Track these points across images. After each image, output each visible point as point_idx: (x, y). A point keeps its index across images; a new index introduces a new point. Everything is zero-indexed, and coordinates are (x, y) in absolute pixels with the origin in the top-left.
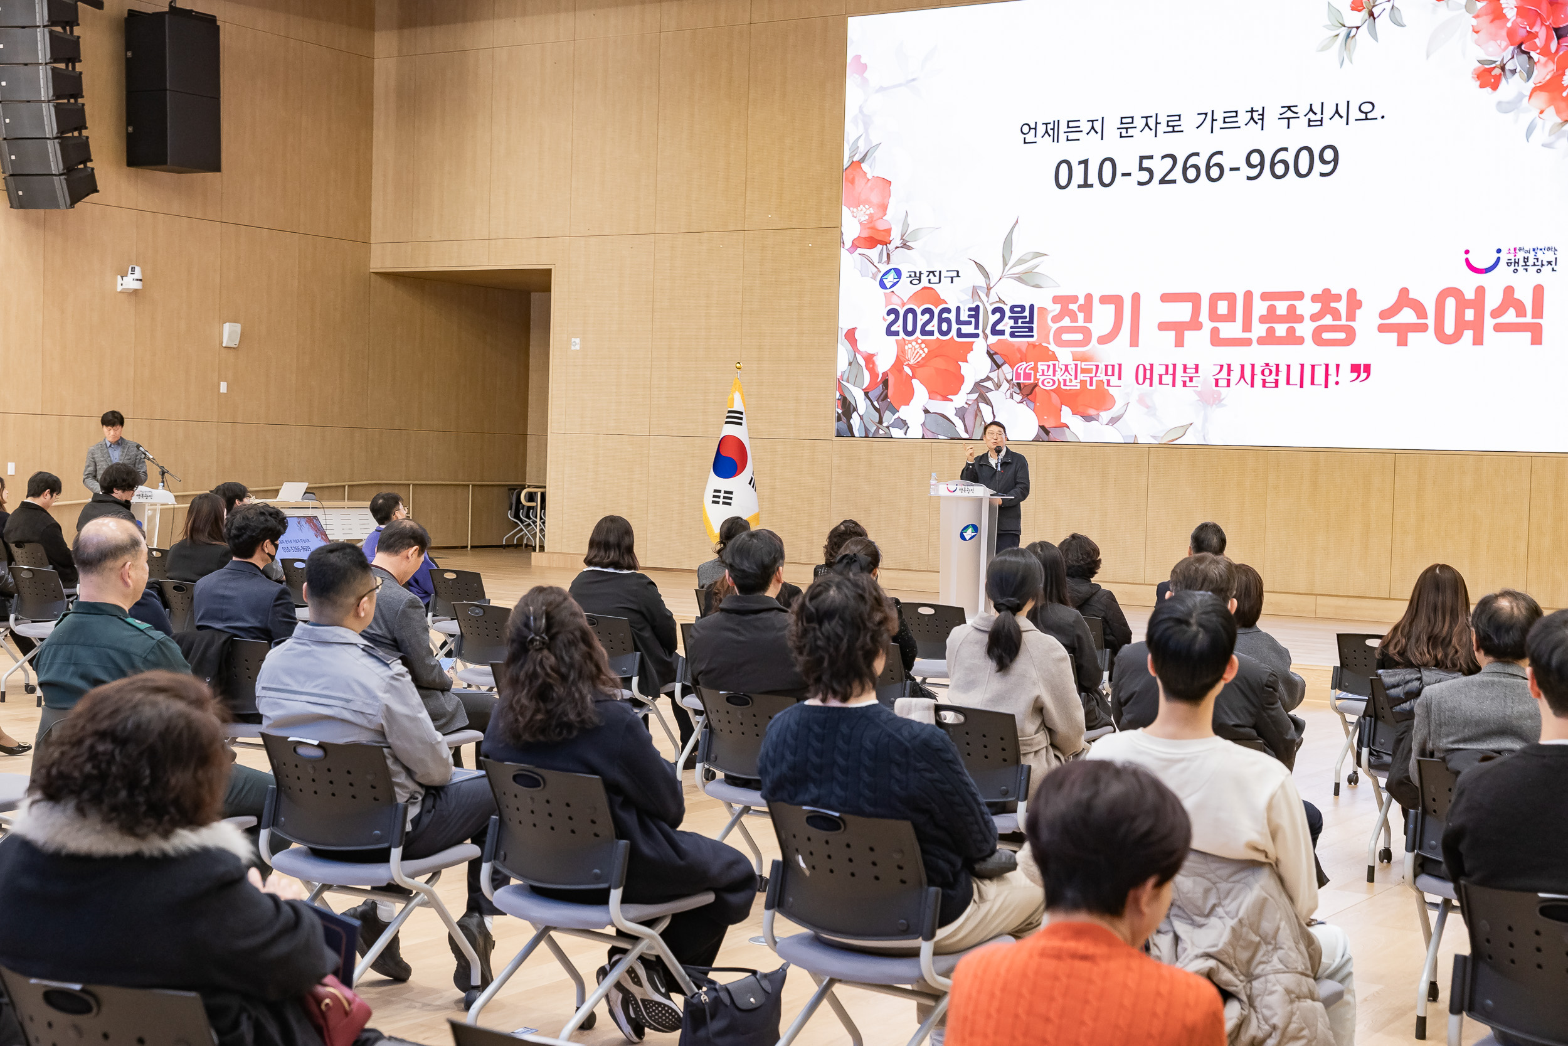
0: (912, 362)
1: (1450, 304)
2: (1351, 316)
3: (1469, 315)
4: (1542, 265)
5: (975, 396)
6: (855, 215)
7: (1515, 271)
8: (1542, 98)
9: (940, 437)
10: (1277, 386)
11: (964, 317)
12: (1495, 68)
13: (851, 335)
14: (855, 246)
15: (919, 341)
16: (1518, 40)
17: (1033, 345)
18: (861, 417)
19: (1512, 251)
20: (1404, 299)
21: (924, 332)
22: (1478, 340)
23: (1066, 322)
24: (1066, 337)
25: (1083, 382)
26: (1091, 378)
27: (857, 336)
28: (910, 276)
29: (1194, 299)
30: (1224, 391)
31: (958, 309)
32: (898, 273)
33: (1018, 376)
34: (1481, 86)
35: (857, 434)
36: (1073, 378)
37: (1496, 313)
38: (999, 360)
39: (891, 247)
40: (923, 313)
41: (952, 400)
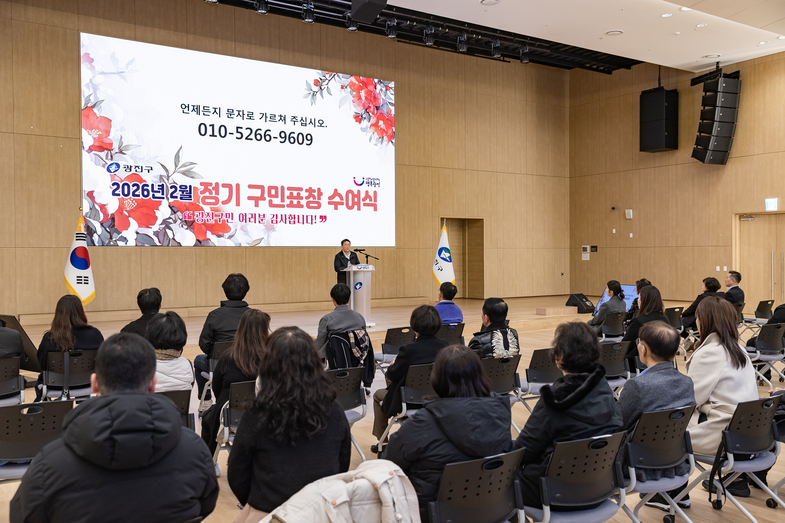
0: (128, 209)
1: (350, 195)
2: (319, 198)
3: (356, 200)
4: (376, 185)
5: (163, 226)
6: (90, 134)
7: (369, 186)
8: (373, 128)
9: (146, 245)
10: (294, 223)
11: (156, 189)
12: (360, 116)
13: (91, 195)
14: (91, 149)
15: (132, 199)
16: (366, 108)
17: (192, 204)
18: (99, 236)
19: (367, 179)
20: (336, 193)
21: (134, 195)
22: (359, 209)
23: (207, 194)
24: (207, 201)
25: (216, 221)
26: (220, 219)
27: (94, 195)
28: (125, 167)
29: (262, 187)
30: (275, 225)
31: (153, 185)
32: (118, 166)
33: (185, 217)
34: (356, 121)
35: (97, 244)
36: (211, 218)
37: (364, 200)
38: (176, 210)
39: (113, 152)
40: (133, 185)
41: (151, 228)
